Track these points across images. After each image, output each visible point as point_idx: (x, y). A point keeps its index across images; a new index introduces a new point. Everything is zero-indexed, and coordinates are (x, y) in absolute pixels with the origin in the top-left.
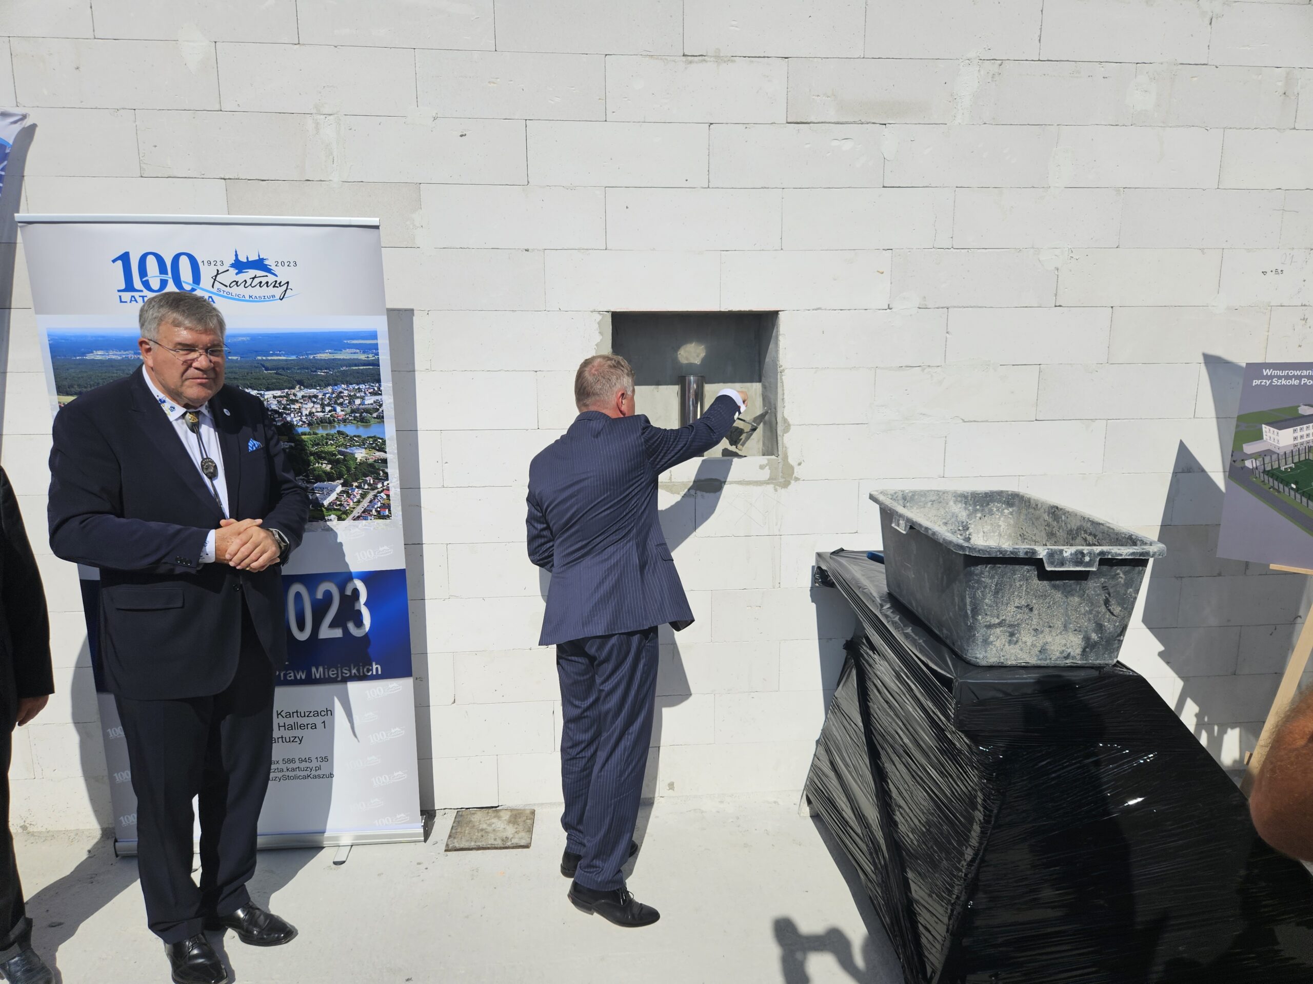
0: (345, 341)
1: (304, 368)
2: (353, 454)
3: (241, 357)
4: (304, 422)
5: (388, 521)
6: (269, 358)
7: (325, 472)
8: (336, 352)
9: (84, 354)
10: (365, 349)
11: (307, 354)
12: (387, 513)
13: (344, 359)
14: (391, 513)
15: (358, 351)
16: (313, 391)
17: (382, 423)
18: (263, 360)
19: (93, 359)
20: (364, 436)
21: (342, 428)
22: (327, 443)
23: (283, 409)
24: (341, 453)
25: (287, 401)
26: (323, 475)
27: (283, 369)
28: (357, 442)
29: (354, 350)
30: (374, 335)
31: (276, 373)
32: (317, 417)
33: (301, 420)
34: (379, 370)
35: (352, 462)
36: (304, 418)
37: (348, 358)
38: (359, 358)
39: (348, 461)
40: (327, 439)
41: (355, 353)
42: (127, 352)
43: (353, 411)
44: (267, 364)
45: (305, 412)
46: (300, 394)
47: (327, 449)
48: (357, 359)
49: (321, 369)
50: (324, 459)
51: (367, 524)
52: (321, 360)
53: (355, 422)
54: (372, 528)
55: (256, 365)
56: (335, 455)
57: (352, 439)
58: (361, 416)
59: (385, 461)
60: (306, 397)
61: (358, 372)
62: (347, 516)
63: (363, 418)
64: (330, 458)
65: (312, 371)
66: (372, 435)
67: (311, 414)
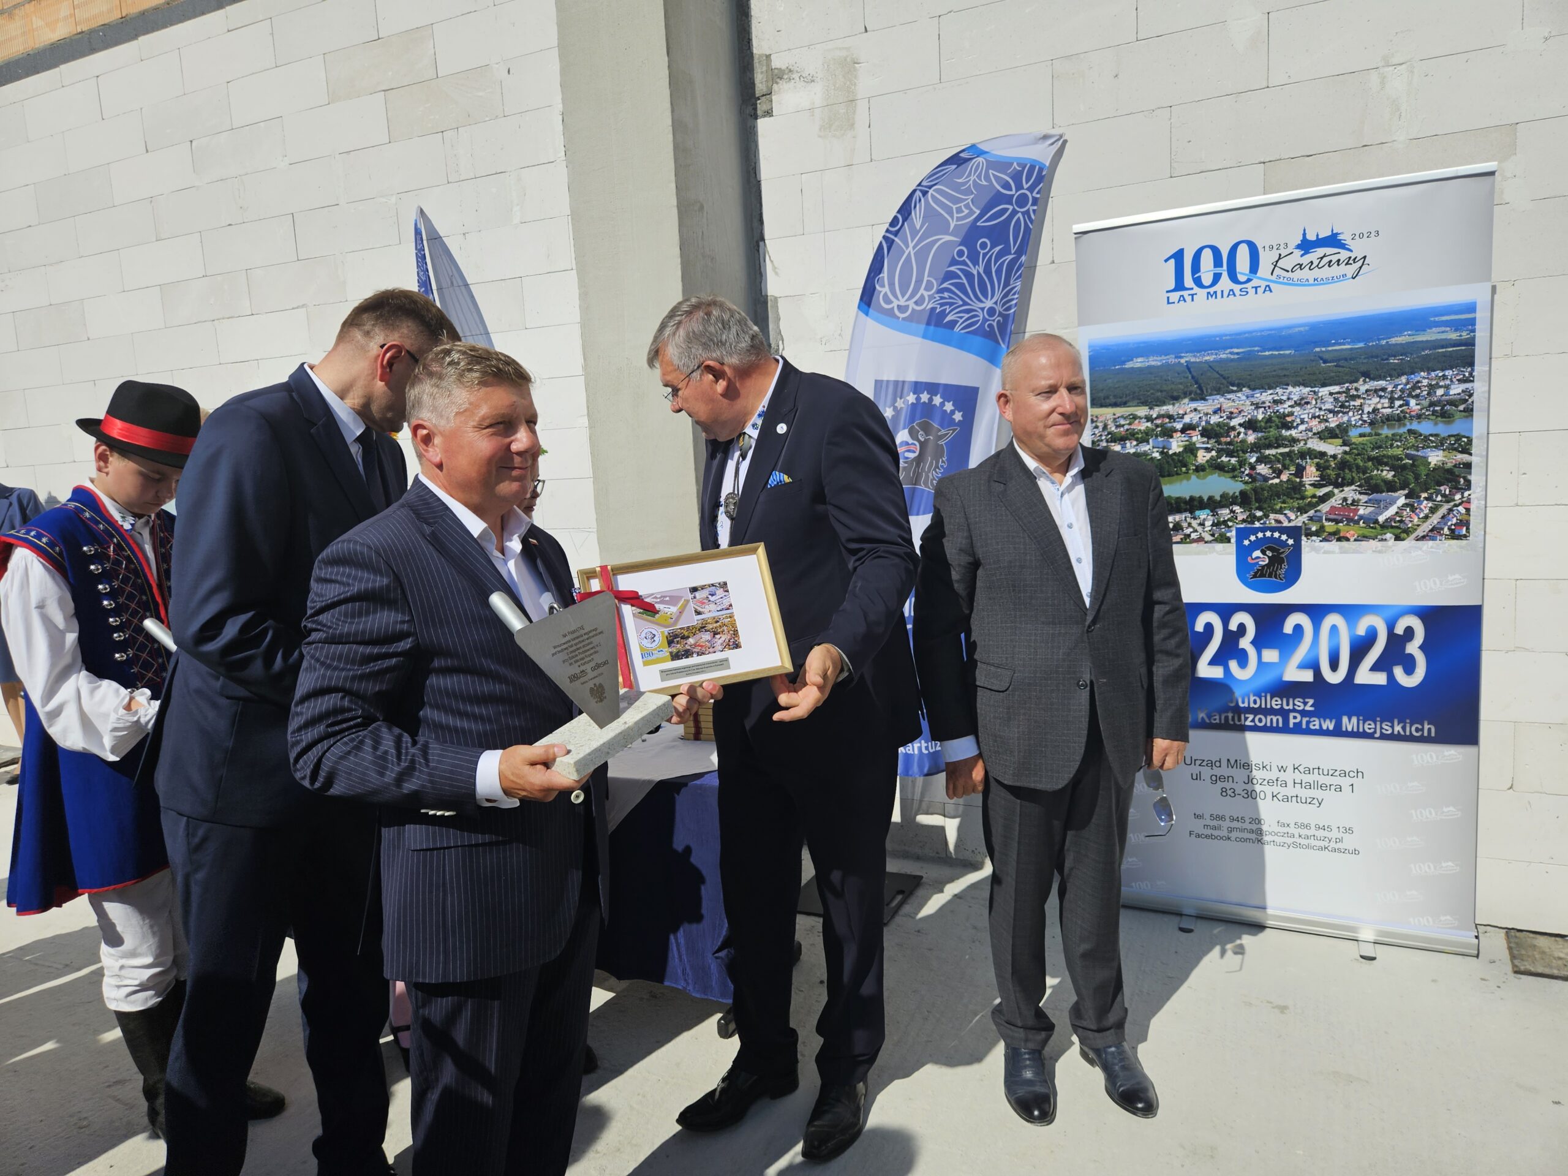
0: (1432, 319)
1: (1372, 357)
2: (1426, 458)
3: (1295, 351)
4: (1365, 421)
5: (1463, 542)
6: (1330, 348)
7: (1386, 482)
8: (1417, 333)
9: (1124, 363)
10: (1457, 326)
11: (1379, 340)
12: (1464, 531)
13: (1427, 341)
14: (1469, 532)
15: (1448, 329)
16: (1382, 383)
17: (1470, 418)
18: (1321, 351)
19: (1132, 368)
20: (1444, 434)
21: (1415, 426)
22: (1392, 445)
23: (1341, 407)
24: (1408, 456)
25: (1346, 397)
26: (1382, 484)
27: (1346, 359)
28: (1432, 442)
29: (1443, 329)
30: (1471, 308)
31: (1336, 366)
32: (1383, 415)
33: (1361, 419)
34: (1473, 351)
35: (1422, 468)
36: (1365, 417)
37: (1433, 338)
38: (1449, 337)
39: (1418, 467)
40: (1392, 440)
41: (1443, 332)
42: (1168, 357)
43: (1432, 404)
44: (1326, 356)
45: (1367, 409)
46: (1363, 389)
47: (1390, 452)
48: (1446, 339)
49: (1395, 356)
50: (1386, 464)
51: (1435, 545)
52: (1396, 344)
53: (1434, 417)
54: (1441, 551)
55: (1312, 358)
56: (1401, 459)
57: (1426, 438)
58: (1442, 410)
59: (1468, 466)
60: (1371, 390)
61: (1444, 355)
62: (1408, 536)
63: (1446, 412)
64: (1395, 464)
65: (1383, 360)
66: (1455, 433)
67: (1375, 410)
